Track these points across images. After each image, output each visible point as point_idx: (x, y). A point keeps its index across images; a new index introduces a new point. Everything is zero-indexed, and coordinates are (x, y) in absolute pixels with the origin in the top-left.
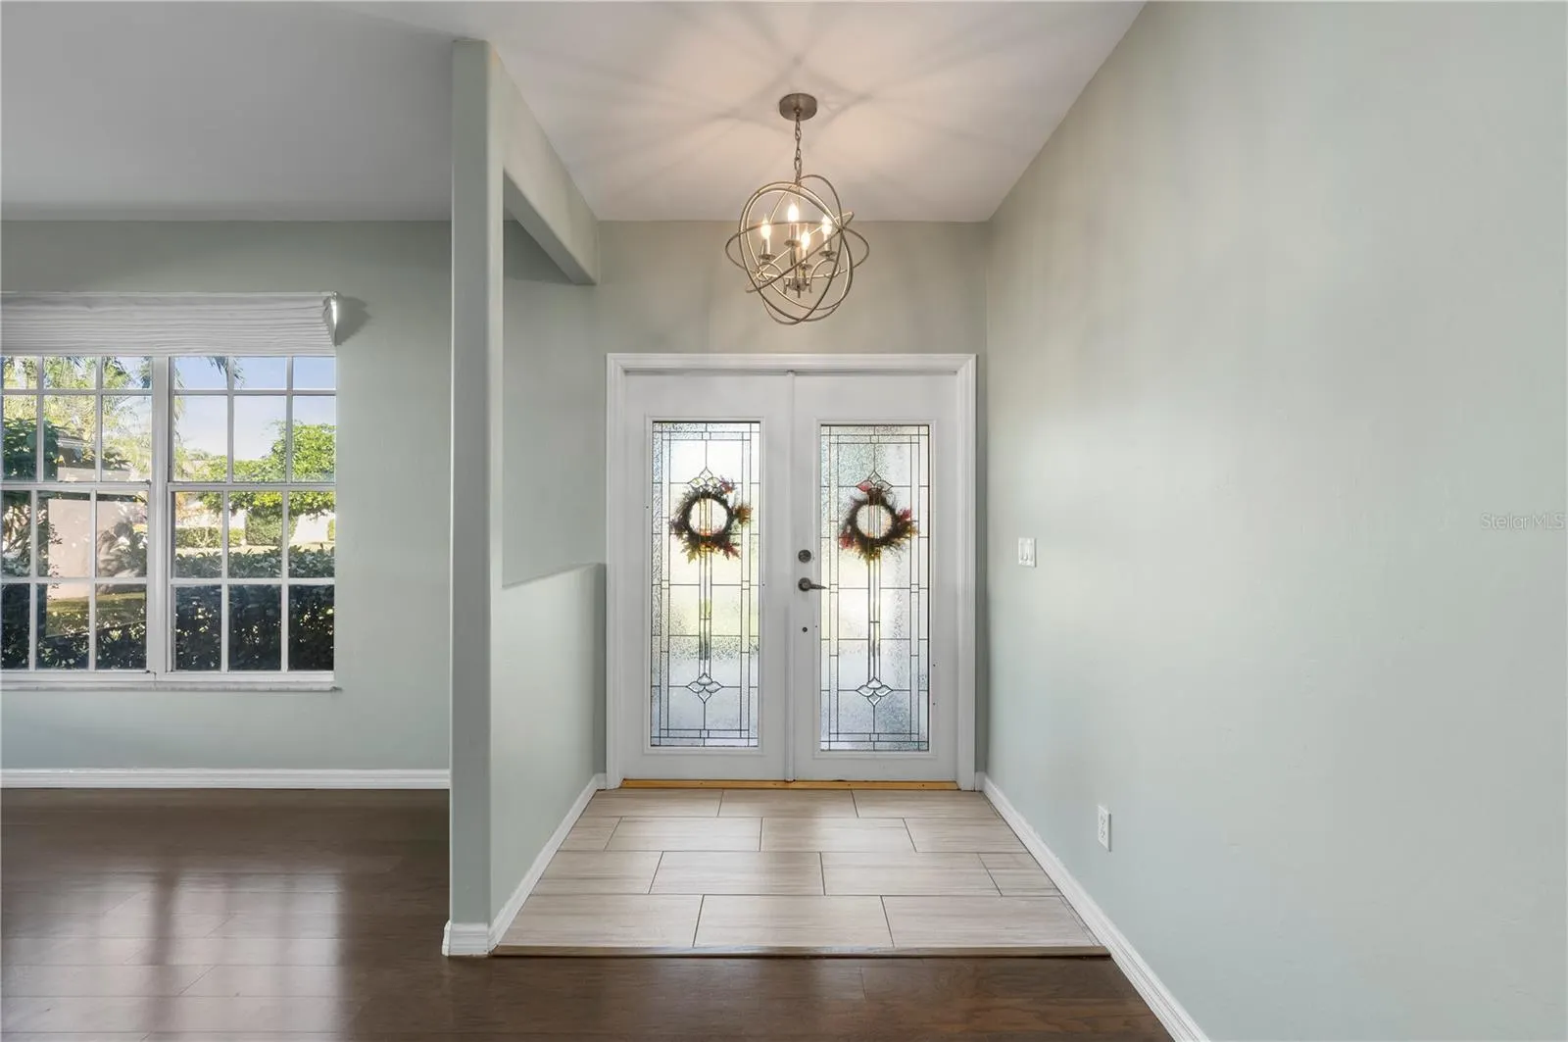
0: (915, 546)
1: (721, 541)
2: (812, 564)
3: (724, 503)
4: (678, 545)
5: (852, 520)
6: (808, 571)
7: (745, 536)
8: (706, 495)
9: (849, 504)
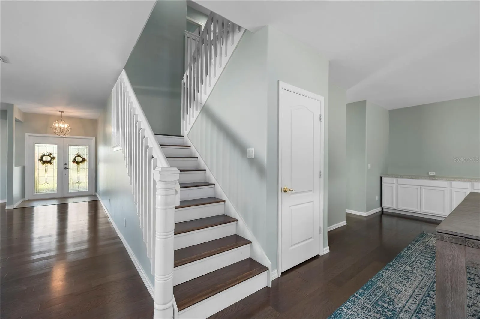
0: (86, 163)
1: (50, 162)
2: (67, 165)
3: (50, 156)
4: (40, 163)
5: (75, 159)
6: (66, 166)
7: (55, 162)
8: (46, 155)
9: (74, 157)
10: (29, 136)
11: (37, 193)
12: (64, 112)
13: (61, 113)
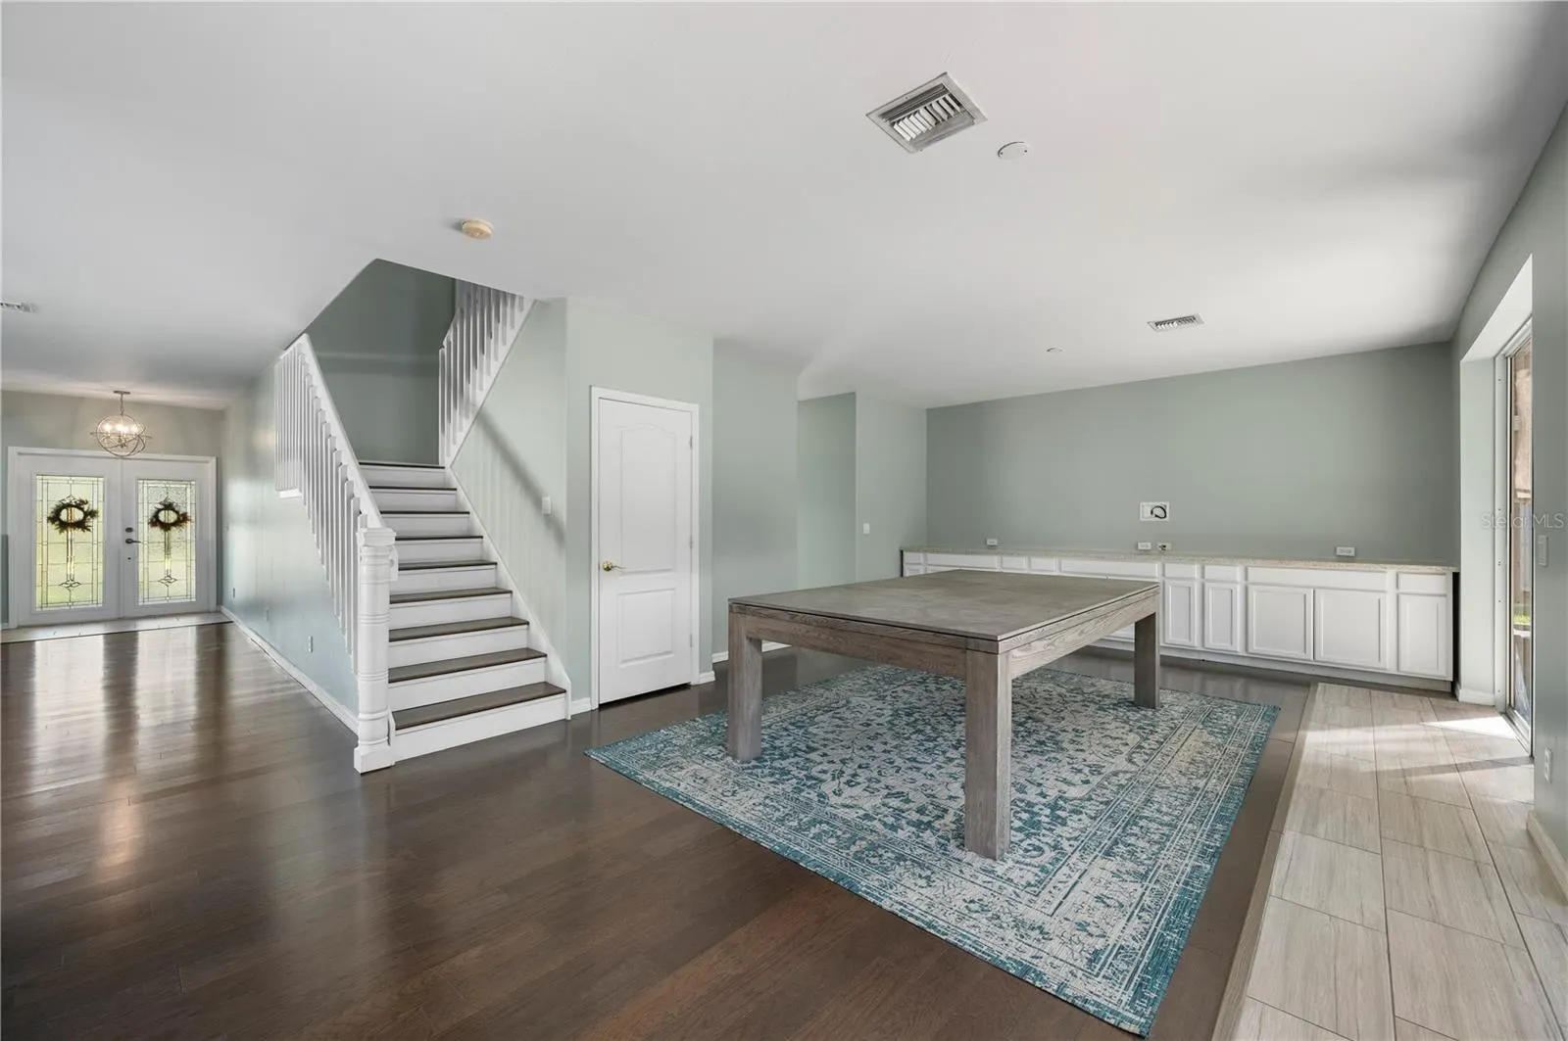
0: (189, 526)
1: (81, 525)
2: (134, 533)
3: (82, 509)
4: (53, 528)
5: (156, 516)
6: (132, 536)
7: (95, 524)
8: (70, 506)
9: (154, 510)
10: (20, 454)
11: (44, 609)
12: (128, 393)
13: (119, 396)
